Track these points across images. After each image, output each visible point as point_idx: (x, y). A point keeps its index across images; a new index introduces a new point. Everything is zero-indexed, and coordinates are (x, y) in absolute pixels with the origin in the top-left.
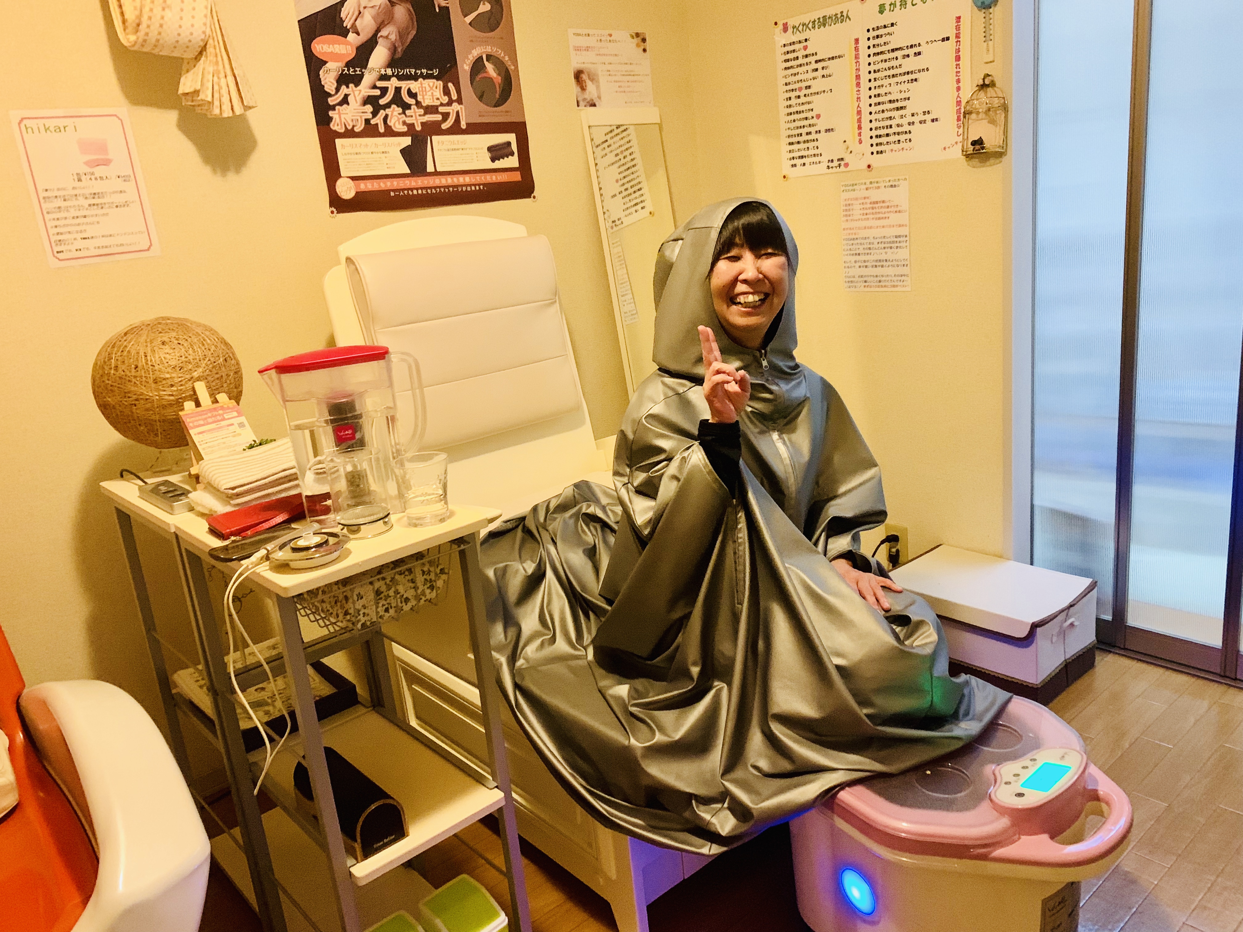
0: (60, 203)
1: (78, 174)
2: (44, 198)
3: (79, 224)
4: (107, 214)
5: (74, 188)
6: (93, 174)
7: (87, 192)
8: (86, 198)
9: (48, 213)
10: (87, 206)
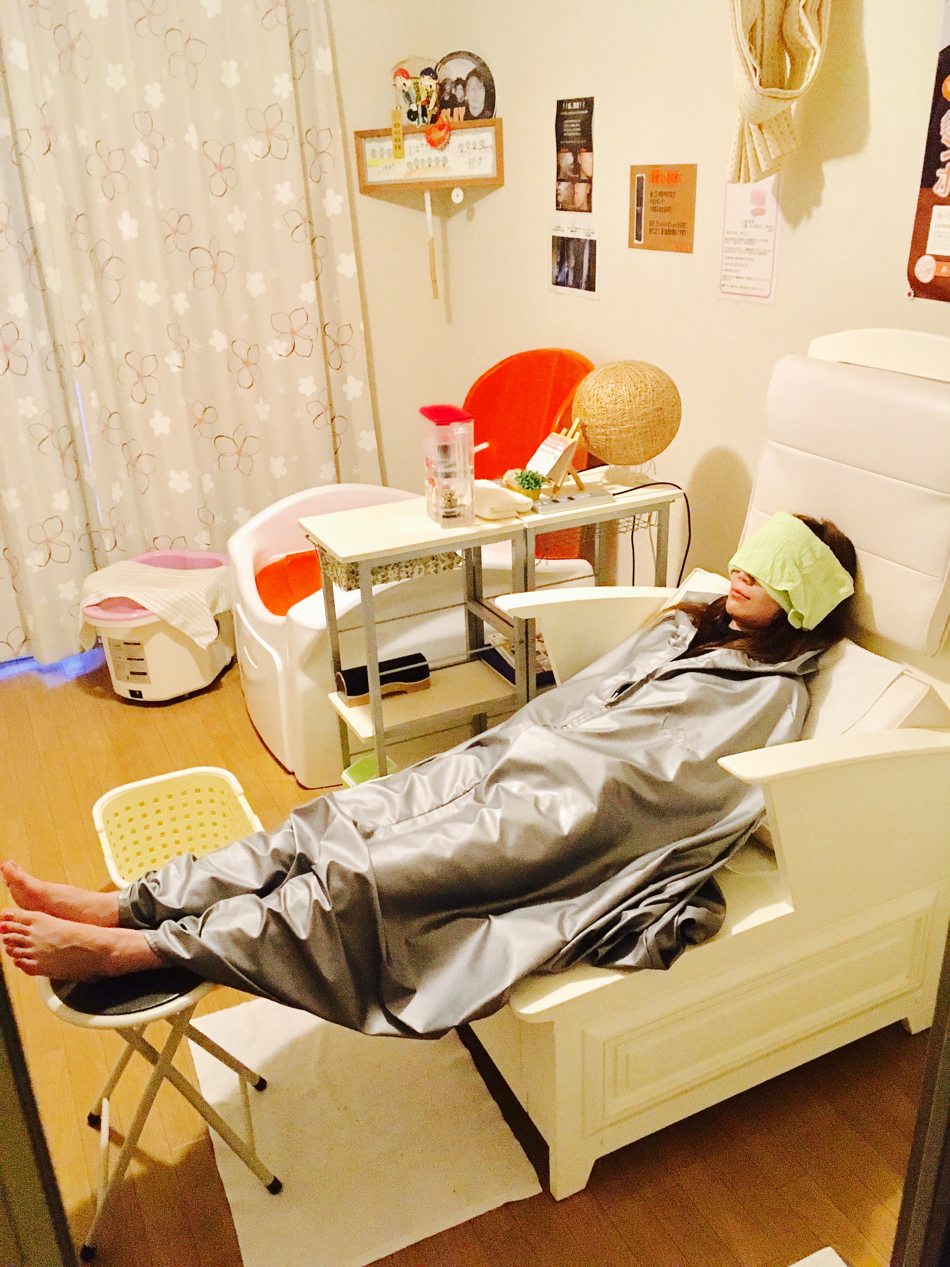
0: (732, 245)
1: (746, 221)
2: (726, 239)
3: (737, 265)
4: (752, 260)
5: (741, 233)
6: (753, 222)
7: (747, 237)
8: (746, 243)
9: (725, 252)
10: (744, 249)
